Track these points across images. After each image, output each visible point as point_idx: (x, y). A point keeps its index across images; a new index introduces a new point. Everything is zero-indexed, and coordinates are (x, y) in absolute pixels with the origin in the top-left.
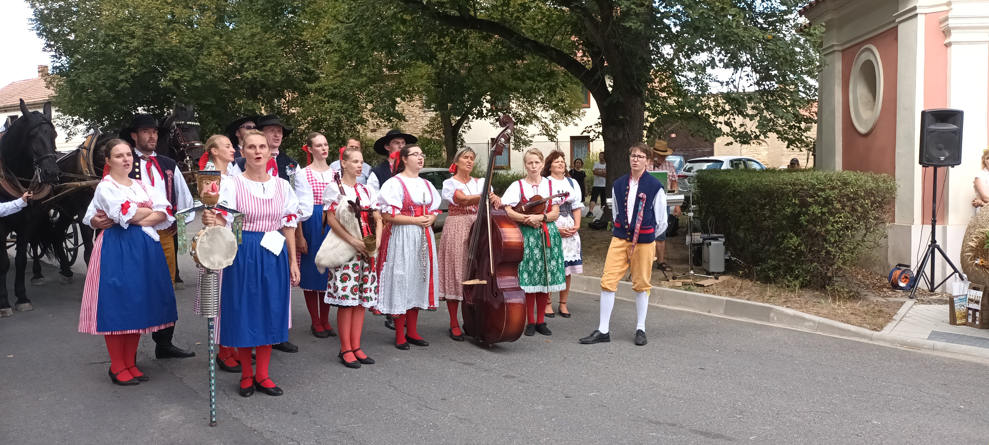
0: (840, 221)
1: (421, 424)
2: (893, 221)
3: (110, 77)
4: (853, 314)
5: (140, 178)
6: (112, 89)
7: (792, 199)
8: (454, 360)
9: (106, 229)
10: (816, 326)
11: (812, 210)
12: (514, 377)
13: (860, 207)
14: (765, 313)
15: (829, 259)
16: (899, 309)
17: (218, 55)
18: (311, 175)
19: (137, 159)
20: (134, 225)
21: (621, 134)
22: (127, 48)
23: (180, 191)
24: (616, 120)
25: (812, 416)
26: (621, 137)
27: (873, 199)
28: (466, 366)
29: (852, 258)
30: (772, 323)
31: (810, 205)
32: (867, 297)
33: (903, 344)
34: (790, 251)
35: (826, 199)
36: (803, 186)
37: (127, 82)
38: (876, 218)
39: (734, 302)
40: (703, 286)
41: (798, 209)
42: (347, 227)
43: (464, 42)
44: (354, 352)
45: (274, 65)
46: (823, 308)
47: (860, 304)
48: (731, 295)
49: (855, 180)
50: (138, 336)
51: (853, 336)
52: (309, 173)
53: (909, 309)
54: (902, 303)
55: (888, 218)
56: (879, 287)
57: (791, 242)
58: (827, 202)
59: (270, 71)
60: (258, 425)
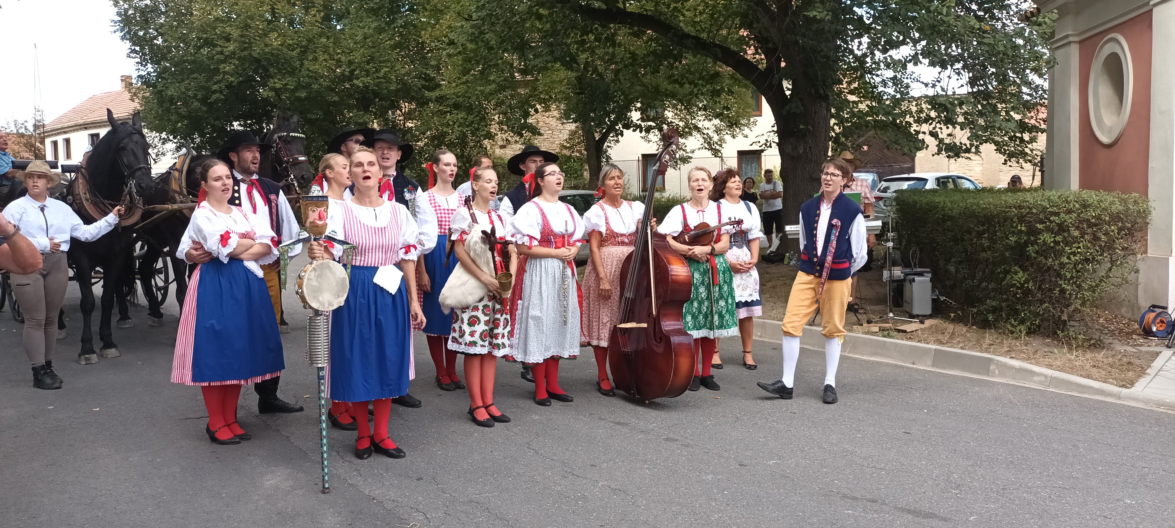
0: (1078, 252)
1: (567, 495)
2: (1146, 252)
3: (202, 87)
4: (1095, 366)
5: (240, 205)
6: (204, 101)
7: (1017, 225)
8: (604, 419)
9: (203, 263)
10: (1048, 381)
11: (1042, 238)
12: (676, 440)
13: (1104, 234)
14: (984, 365)
15: (1063, 300)
16: (1153, 361)
17: (325, 60)
18: (434, 200)
19: (237, 182)
20: (235, 259)
21: (802, 147)
22: (222, 53)
23: (285, 219)
24: (795, 130)
25: (1047, 492)
26: (801, 152)
27: (1120, 224)
28: (619, 427)
29: (1093, 297)
30: (993, 377)
31: (1039, 233)
32: (1112, 346)
33: (1159, 404)
34: (1015, 289)
35: (1060, 225)
36: (1031, 209)
37: (221, 92)
38: (1124, 249)
39: (945, 351)
40: (905, 331)
41: (1025, 238)
42: (478, 261)
43: (611, 40)
44: (487, 407)
45: (388, 72)
46: (1056, 359)
47: (1104, 355)
48: (941, 343)
49: (1097, 201)
50: (239, 387)
51: (1096, 394)
52: (432, 198)
53: (1167, 361)
54: (1158, 354)
55: (1140, 248)
56: (1127, 333)
57: (1016, 277)
58: (1062, 228)
59: (384, 78)
60: (377, 492)
